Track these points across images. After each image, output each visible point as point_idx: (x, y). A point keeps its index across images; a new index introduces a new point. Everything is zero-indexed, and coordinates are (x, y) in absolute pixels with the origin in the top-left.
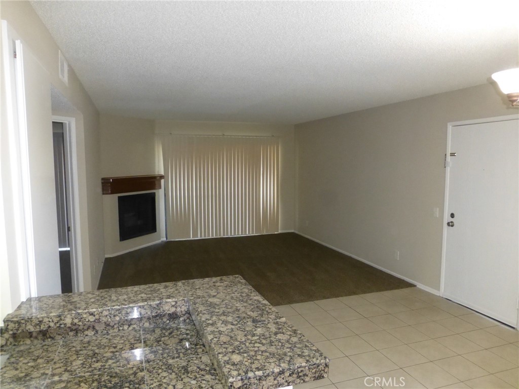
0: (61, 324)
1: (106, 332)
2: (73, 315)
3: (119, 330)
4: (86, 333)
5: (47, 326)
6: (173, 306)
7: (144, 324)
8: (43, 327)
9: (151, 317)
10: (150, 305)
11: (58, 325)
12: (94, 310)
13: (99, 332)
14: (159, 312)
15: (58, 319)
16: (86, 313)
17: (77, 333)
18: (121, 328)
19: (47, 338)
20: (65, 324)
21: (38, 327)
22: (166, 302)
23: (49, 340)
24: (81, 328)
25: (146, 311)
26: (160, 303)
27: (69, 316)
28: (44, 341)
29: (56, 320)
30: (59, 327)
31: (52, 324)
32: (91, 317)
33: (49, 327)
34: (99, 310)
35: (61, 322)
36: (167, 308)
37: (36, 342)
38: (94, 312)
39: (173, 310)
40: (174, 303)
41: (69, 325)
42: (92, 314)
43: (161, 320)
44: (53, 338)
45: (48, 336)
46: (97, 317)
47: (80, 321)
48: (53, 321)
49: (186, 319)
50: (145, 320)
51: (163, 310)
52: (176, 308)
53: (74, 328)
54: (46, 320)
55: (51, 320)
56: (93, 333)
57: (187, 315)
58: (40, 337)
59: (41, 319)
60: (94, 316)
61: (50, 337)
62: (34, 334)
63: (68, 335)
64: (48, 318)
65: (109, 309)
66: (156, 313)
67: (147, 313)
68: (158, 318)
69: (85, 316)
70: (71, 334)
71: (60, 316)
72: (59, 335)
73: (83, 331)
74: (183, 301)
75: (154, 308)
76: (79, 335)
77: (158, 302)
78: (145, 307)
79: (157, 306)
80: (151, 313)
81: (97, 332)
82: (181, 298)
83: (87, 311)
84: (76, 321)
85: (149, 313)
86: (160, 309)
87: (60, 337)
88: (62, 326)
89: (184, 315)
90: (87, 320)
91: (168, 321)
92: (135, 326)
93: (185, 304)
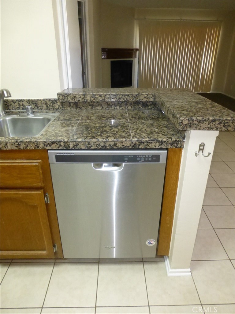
0: (85, 100)
1: (107, 108)
2: (91, 95)
3: (114, 108)
4: (97, 107)
5: (78, 100)
6: (145, 97)
7: (128, 107)
8: (76, 100)
9: (132, 103)
10: (133, 95)
11: (83, 100)
12: (102, 94)
13: (104, 108)
14: (137, 100)
15: (83, 96)
16: (98, 95)
17: (92, 107)
18: (116, 108)
19: (78, 108)
20: (87, 100)
21: (74, 100)
22: (142, 94)
23: (79, 109)
24: (95, 104)
25: (130, 98)
26: (138, 95)
27: (89, 95)
28: (76, 109)
29: (82, 97)
30: (84, 101)
31: (80, 99)
32: (100, 97)
33: (79, 100)
34: (105, 94)
35: (85, 98)
36: (142, 98)
37: (72, 109)
38: (102, 95)
39: (145, 100)
40: (146, 96)
41: (89, 101)
42: (101, 96)
43: (137, 106)
44: (81, 108)
45: (78, 107)
46: (103, 98)
47: (94, 99)
48: (81, 98)
49: (152, 107)
50: (129, 104)
51: (140, 99)
52: (147, 98)
53: (91, 104)
54: (77, 96)
55: (80, 97)
56: (101, 108)
57: (153, 105)
58: (74, 107)
59: (75, 96)
60: (102, 97)
61: (79, 108)
62: (72, 105)
63: (88, 107)
64: (79, 95)
65: (110, 94)
66: (136, 100)
67: (130, 99)
68: (136, 104)
69: (97, 96)
70: (90, 107)
71: (84, 95)
72: (84, 107)
73: (96, 106)
74: (152, 95)
75: (135, 97)
76: (94, 108)
77: (137, 94)
78: (129, 96)
79: (136, 96)
80: (133, 100)
81: (103, 107)
82: (151, 93)
83: (98, 94)
84: (92, 99)
85: (131, 100)
86: (138, 98)
87: (84, 108)
88: (86, 101)
89: (151, 105)
90: (98, 99)
91: (142, 108)
92: (123, 107)
93: (153, 97)
